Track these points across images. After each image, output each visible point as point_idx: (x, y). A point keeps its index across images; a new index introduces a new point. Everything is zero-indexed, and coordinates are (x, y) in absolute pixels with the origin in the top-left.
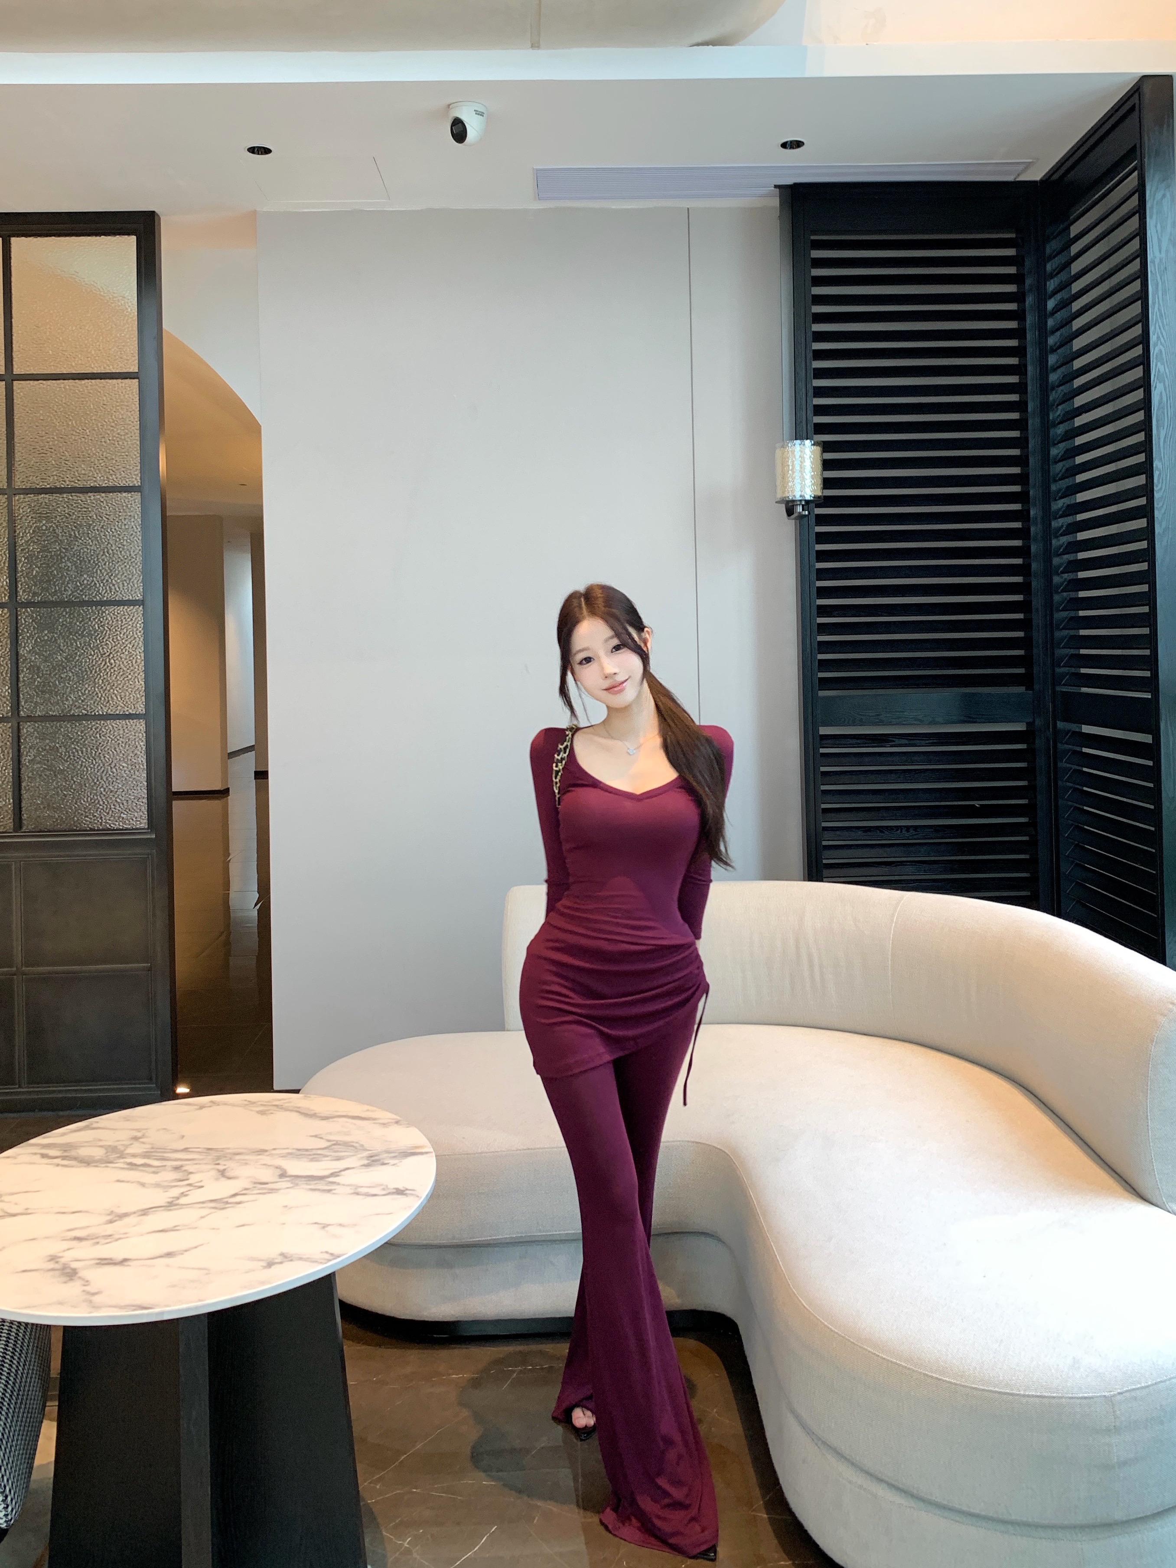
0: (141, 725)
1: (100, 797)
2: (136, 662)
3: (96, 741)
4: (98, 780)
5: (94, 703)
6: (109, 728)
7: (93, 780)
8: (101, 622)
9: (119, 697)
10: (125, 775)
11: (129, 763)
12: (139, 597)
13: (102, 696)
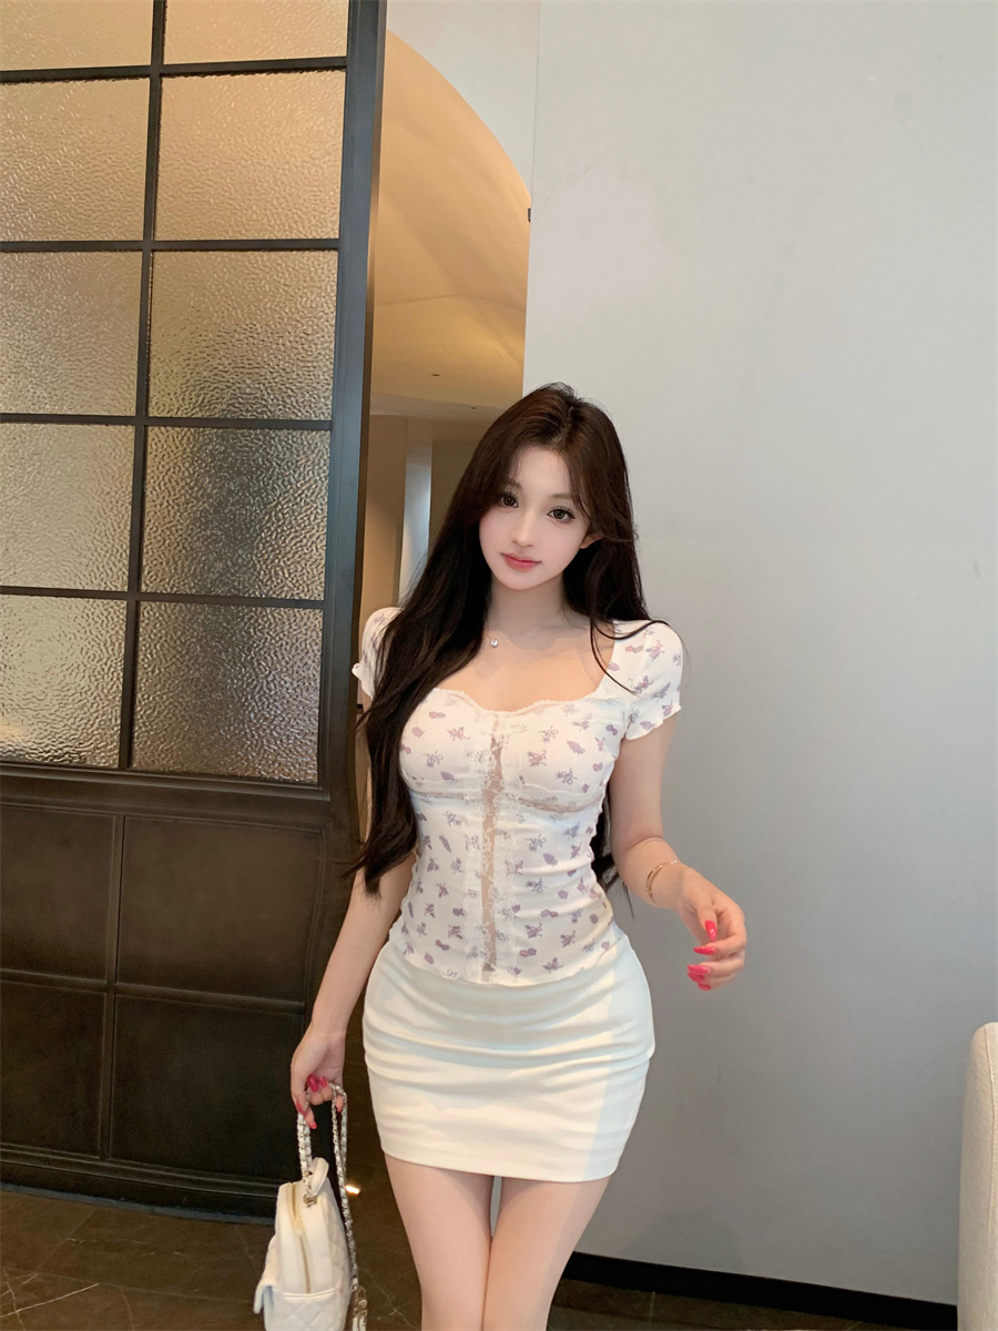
0: (315, 619)
1: (249, 727)
2: (315, 518)
3: (249, 639)
4: (247, 699)
5: (249, 579)
6: (268, 619)
7: (240, 699)
8: (268, 453)
9: (286, 571)
10: (287, 696)
11: (295, 675)
12: (325, 415)
13: (261, 569)
